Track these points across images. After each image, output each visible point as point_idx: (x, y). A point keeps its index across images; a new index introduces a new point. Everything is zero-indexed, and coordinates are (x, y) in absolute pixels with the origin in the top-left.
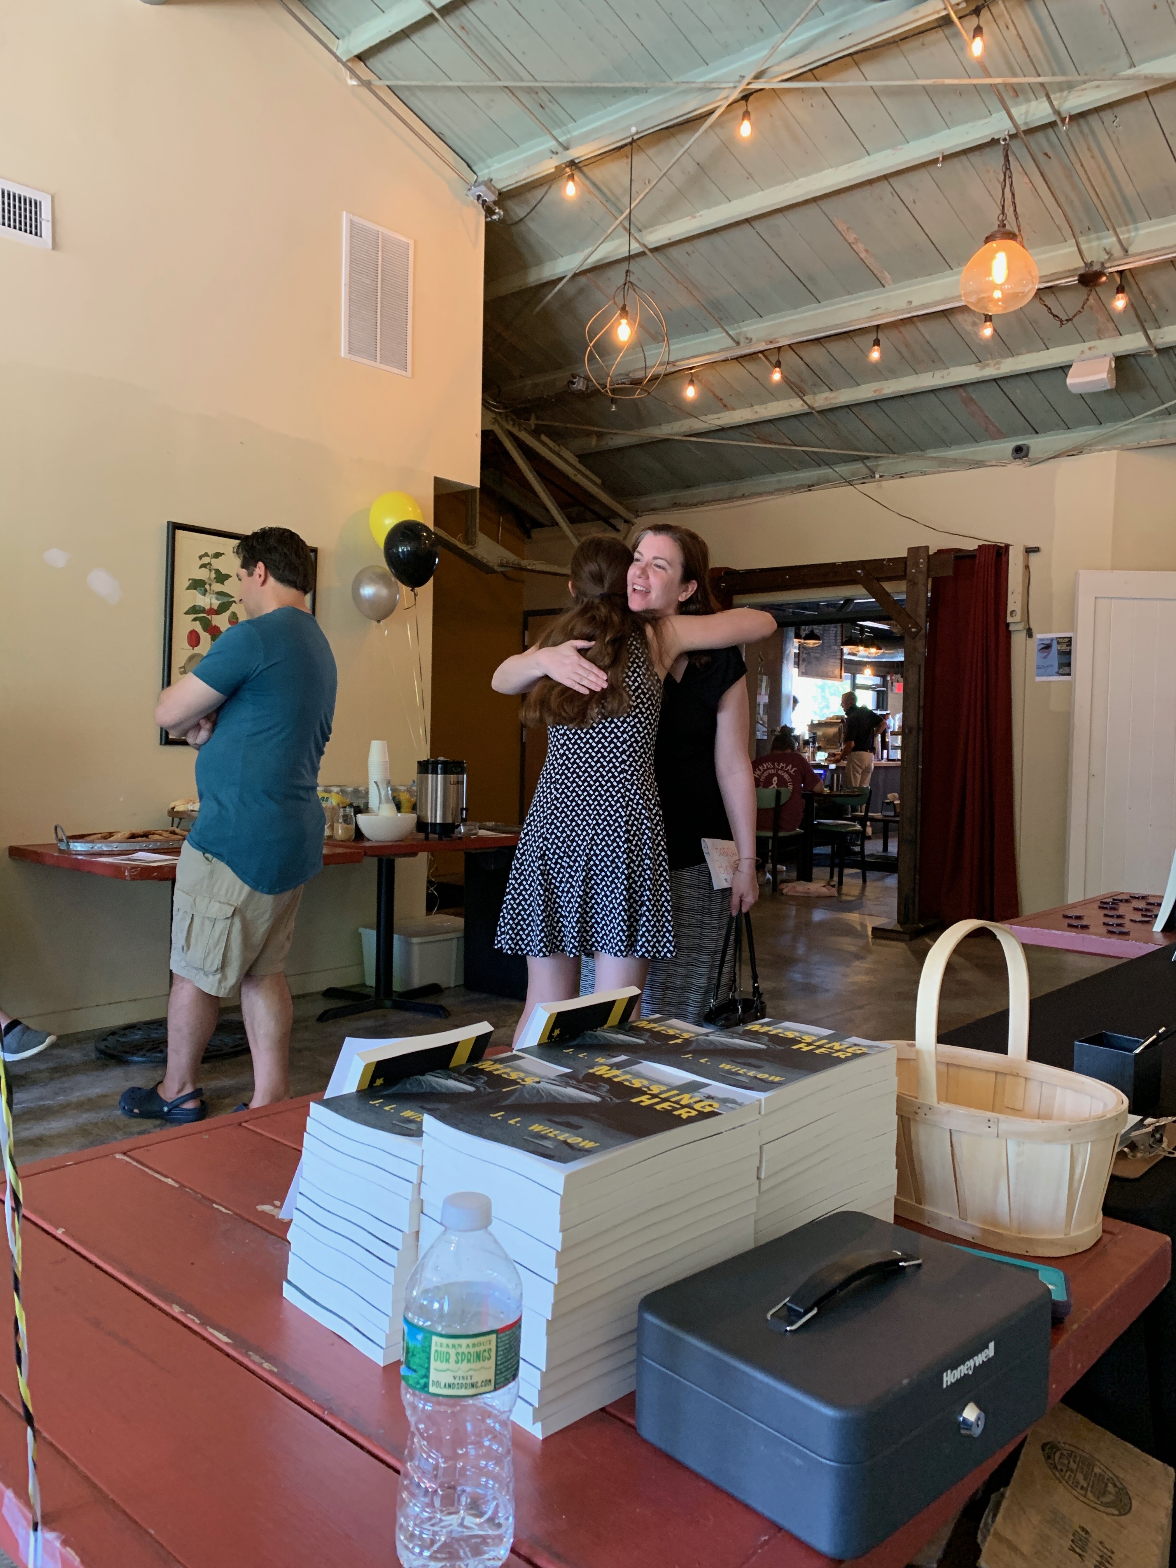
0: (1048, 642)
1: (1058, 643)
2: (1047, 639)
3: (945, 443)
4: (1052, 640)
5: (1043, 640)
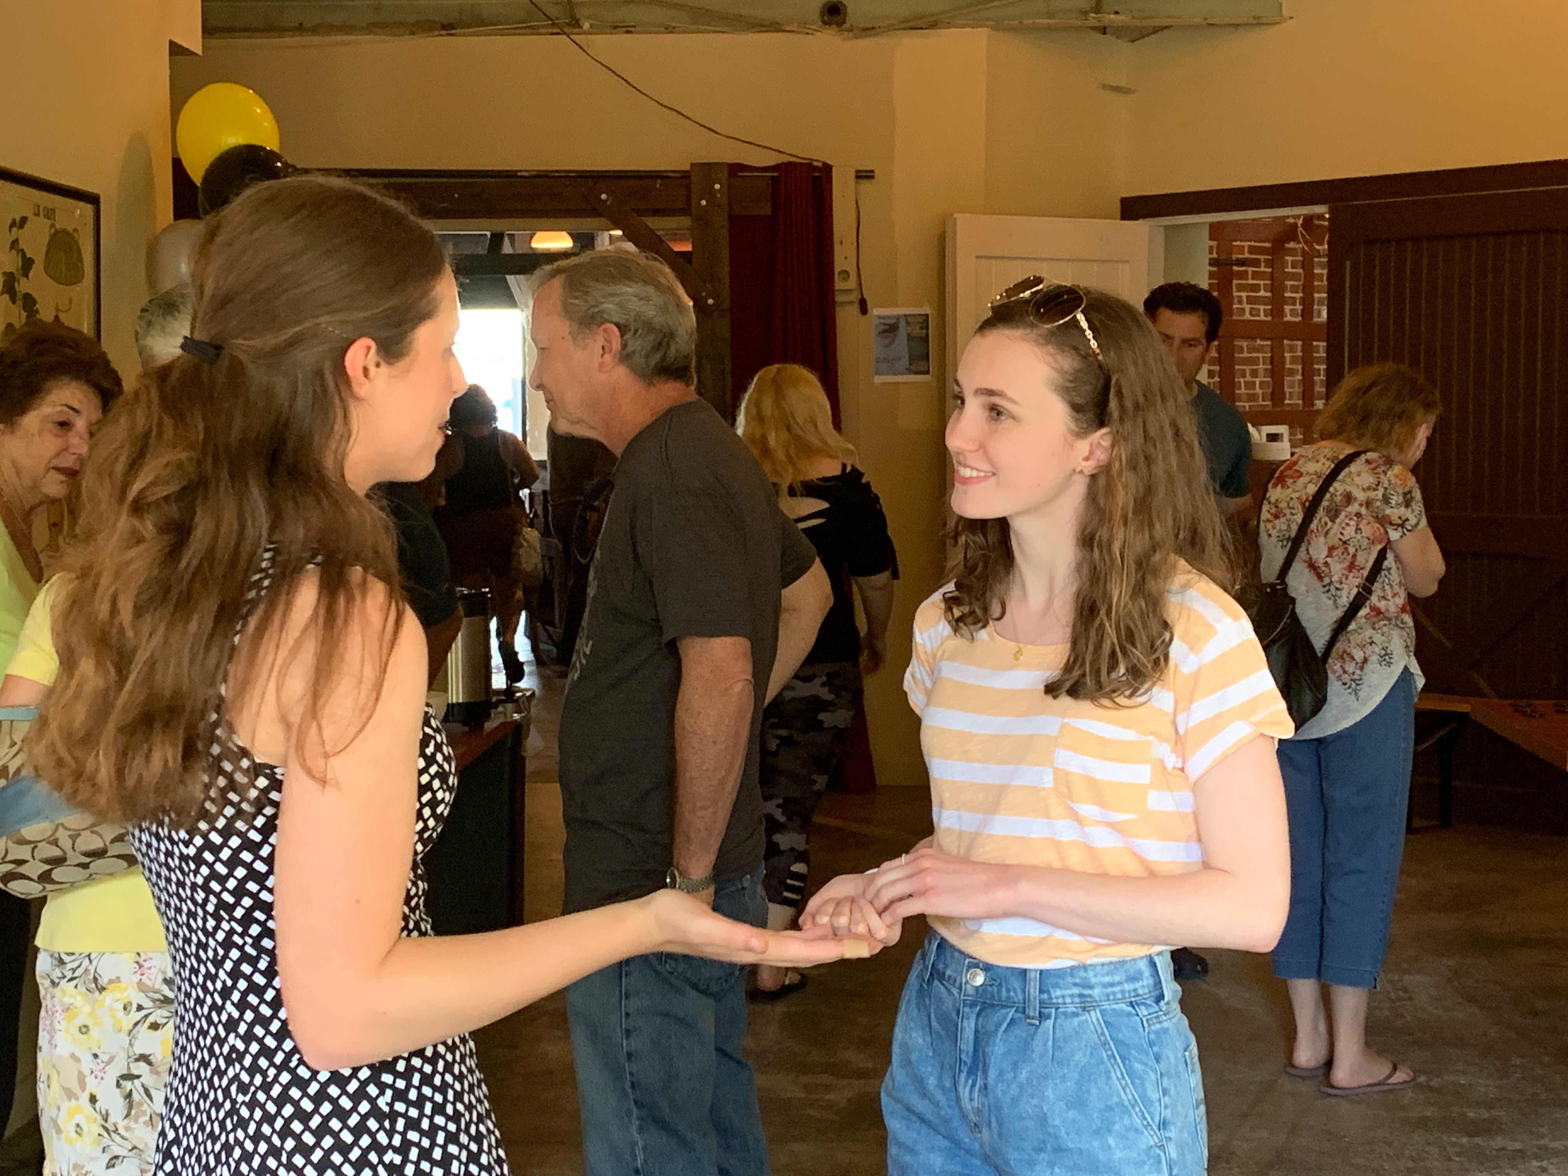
0: (893, 321)
1: (908, 323)
2: (889, 317)
4: (898, 318)
5: (883, 318)
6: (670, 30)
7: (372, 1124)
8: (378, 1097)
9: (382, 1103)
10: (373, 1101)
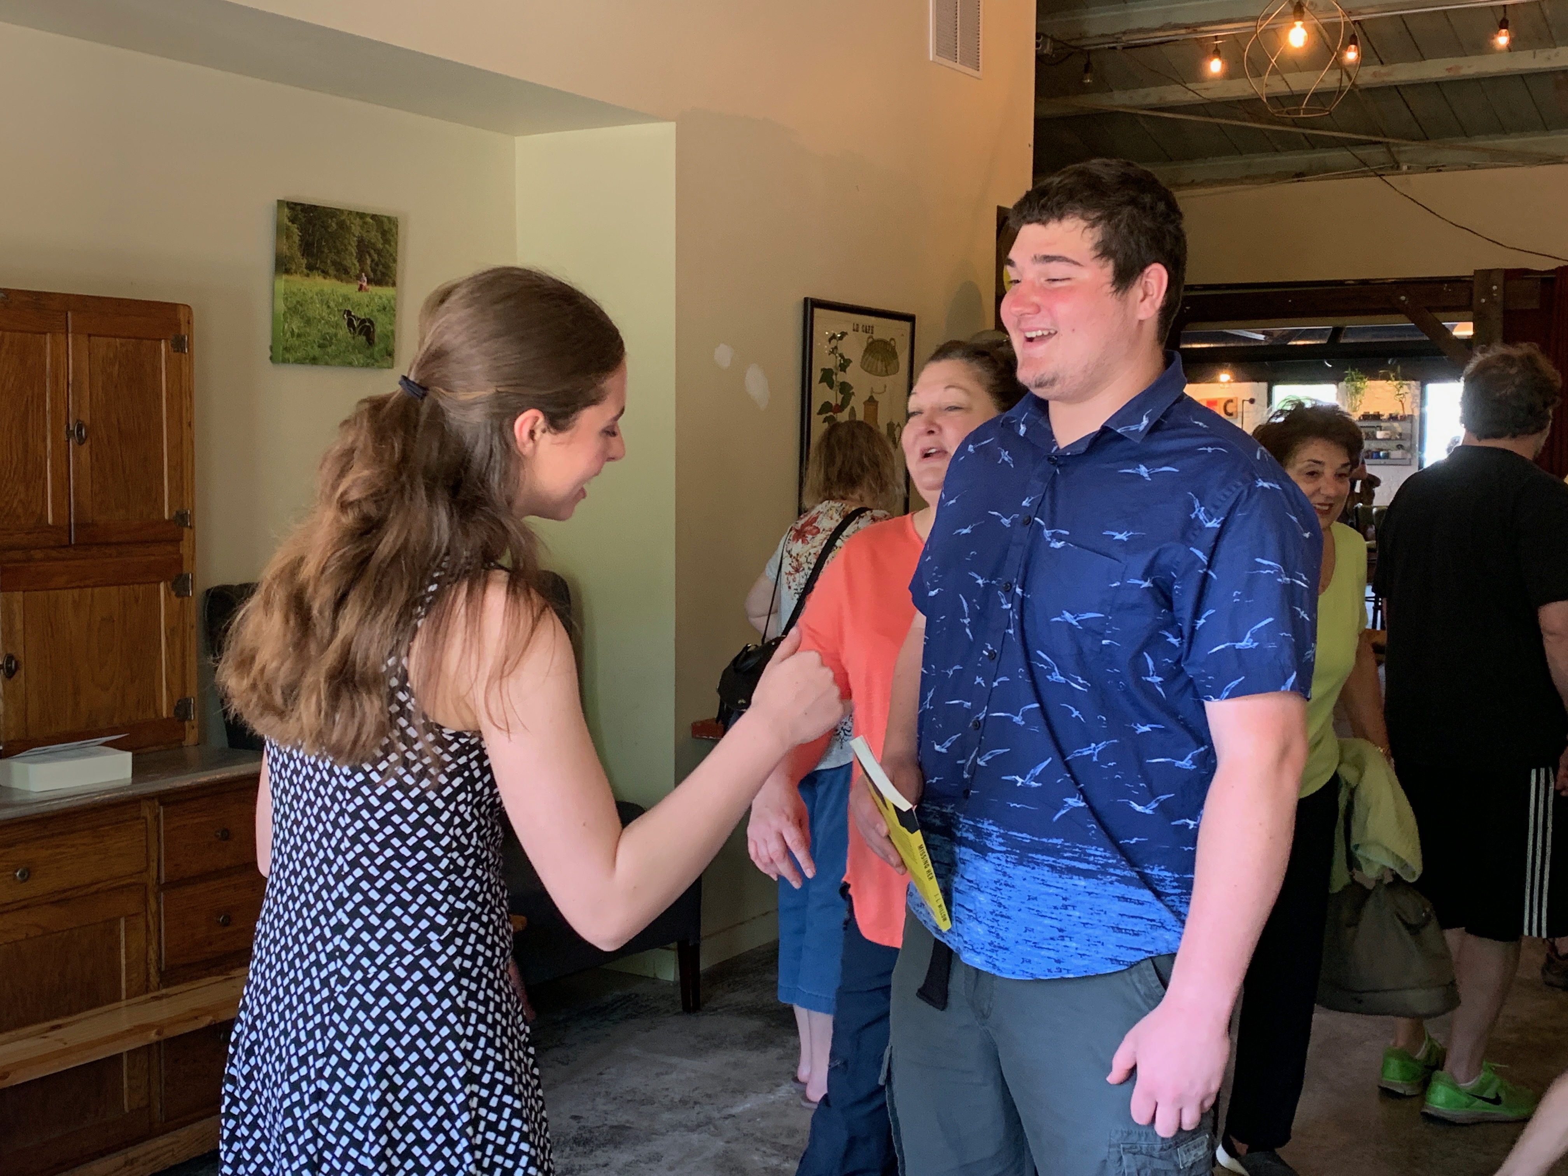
3: (1503, 130)
6: (1471, 167)
7: (452, 1018)
8: (457, 996)
9: (460, 1001)
10: (453, 999)
